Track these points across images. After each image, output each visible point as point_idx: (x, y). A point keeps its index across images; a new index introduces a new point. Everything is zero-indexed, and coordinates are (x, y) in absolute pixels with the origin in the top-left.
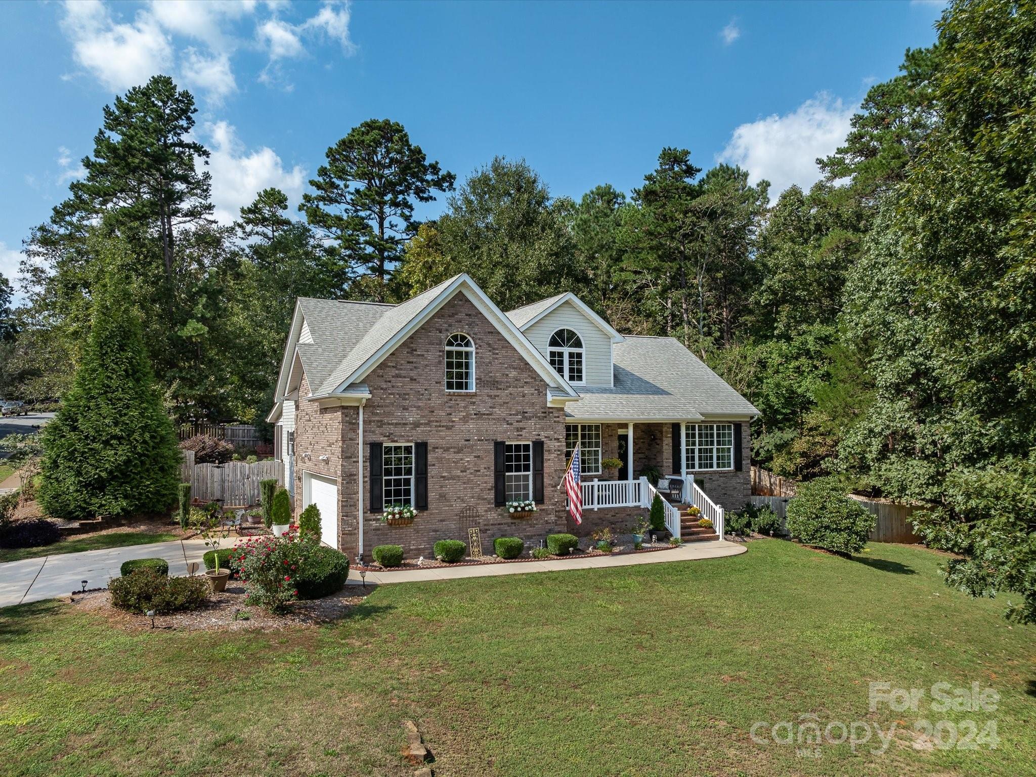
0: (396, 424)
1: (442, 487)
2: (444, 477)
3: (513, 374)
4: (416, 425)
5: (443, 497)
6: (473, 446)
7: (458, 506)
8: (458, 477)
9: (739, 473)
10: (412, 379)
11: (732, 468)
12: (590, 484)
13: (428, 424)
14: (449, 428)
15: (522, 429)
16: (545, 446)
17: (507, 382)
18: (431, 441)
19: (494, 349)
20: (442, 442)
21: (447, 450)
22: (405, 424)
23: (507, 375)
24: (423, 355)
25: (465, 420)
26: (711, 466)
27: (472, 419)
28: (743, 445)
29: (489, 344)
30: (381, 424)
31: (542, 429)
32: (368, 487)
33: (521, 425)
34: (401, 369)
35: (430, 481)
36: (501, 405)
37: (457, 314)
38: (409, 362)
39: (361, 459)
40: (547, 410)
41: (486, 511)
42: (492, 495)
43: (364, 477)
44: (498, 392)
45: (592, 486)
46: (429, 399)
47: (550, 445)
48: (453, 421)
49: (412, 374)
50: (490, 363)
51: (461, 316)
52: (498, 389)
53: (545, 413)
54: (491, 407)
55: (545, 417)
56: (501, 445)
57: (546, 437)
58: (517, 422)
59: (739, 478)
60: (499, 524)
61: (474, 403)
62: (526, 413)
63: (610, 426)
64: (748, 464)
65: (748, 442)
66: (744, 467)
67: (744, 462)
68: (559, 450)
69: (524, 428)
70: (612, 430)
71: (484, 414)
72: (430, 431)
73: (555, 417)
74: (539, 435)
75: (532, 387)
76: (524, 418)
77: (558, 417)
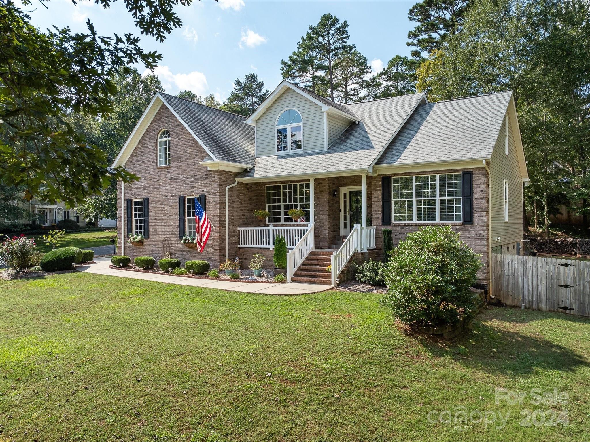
0: (137, 188)
1: (155, 225)
2: (156, 219)
3: (189, 150)
4: (144, 188)
5: (155, 230)
6: (168, 199)
7: (163, 237)
8: (162, 219)
9: (468, 227)
10: (143, 162)
11: (462, 221)
12: (267, 228)
13: (149, 187)
14: (158, 189)
15: (194, 187)
16: (207, 198)
17: (186, 156)
18: (150, 197)
19: (179, 136)
20: (155, 198)
21: (157, 203)
22: (140, 188)
23: (186, 152)
24: (147, 147)
25: (165, 183)
26: (434, 218)
27: (168, 183)
28: (475, 196)
29: (177, 133)
31: (205, 186)
32: (126, 225)
33: (193, 185)
34: (138, 157)
35: (150, 220)
36: (183, 172)
37: (161, 118)
38: (142, 152)
39: (123, 208)
40: (208, 173)
41: (175, 241)
42: (177, 232)
43: (125, 218)
44: (181, 164)
45: (269, 230)
46: (150, 173)
47: (210, 198)
48: (160, 185)
49: (143, 159)
50: (177, 145)
51: (164, 118)
52: (181, 161)
53: (207, 175)
54: (177, 174)
55: (207, 178)
56: (182, 199)
57: (207, 192)
58: (191, 182)
59: (469, 232)
60: (182, 251)
61: (169, 172)
62: (196, 176)
63: (321, 183)
64: (482, 216)
65: (482, 191)
66: (476, 220)
67: (476, 214)
68: (215, 201)
69: (195, 187)
70: (323, 186)
71: (174, 179)
72: (150, 191)
73: (213, 177)
74: (203, 191)
75: (199, 158)
76: (195, 179)
77: (214, 177)
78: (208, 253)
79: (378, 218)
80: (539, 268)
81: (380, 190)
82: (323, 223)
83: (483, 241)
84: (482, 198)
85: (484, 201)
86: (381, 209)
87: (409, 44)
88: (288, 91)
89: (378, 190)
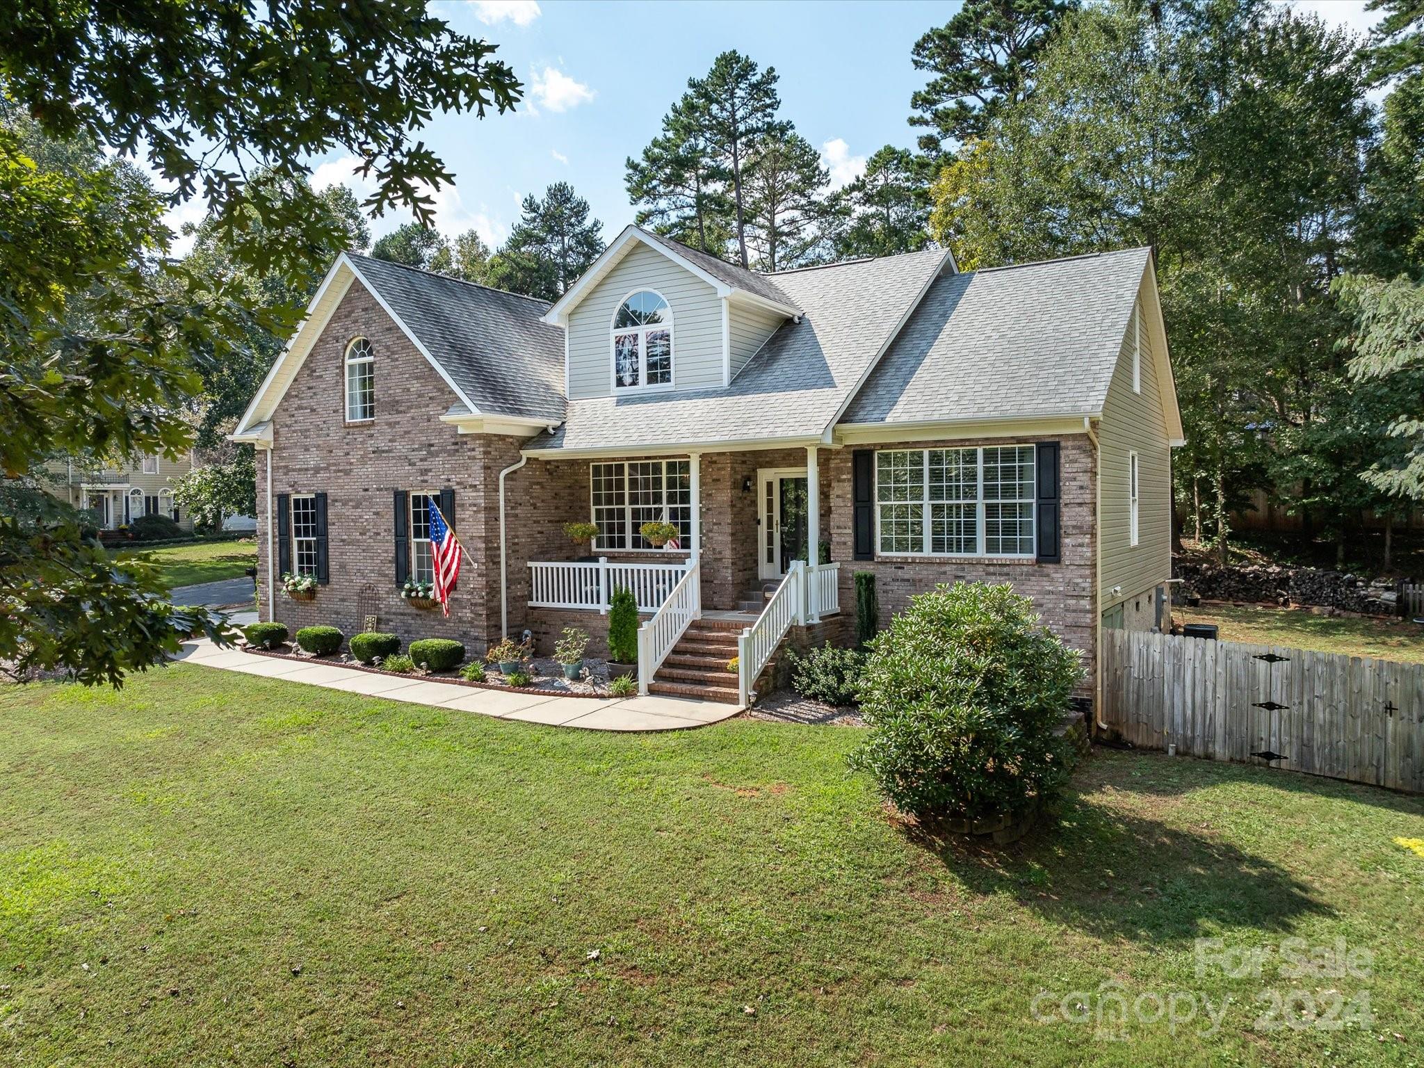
0: (300, 470)
1: (342, 554)
2: (343, 541)
3: (415, 386)
4: (317, 470)
5: (343, 566)
6: (371, 498)
7: (359, 582)
8: (358, 541)
9: (1049, 568)
10: (313, 410)
11: (1033, 556)
12: (593, 565)
13: (326, 469)
14: (347, 473)
15: (427, 471)
16: (457, 498)
17: (409, 401)
18: (331, 492)
19: (393, 353)
20: (341, 494)
21: (345, 504)
22: (307, 470)
23: (408, 390)
24: (321, 377)
25: (363, 460)
26: (970, 545)
27: (371, 459)
28: (1065, 498)
29: (387, 348)
30: (287, 470)
31: (453, 470)
32: (277, 552)
33: (426, 465)
34: (302, 399)
35: (331, 544)
36: (402, 437)
37: (353, 311)
38: (310, 388)
39: (269, 515)
40: (458, 440)
41: (388, 593)
42: (392, 572)
43: (274, 537)
44: (397, 418)
45: (597, 570)
46: (328, 435)
47: (464, 496)
48: (351, 464)
49: (313, 403)
50: (389, 374)
51: (358, 313)
52: (399, 412)
53: (456, 444)
54: (390, 441)
55: (457, 451)
56: (400, 497)
57: (458, 483)
58: (421, 460)
59: (1052, 580)
60: (402, 614)
61: (371, 436)
62: (432, 445)
63: (715, 462)
64: (1081, 545)
65: (1081, 488)
66: (1067, 554)
67: (1067, 541)
68: (475, 505)
69: (430, 470)
70: (719, 469)
71: (384, 451)
72: (329, 478)
73: (470, 450)
74: (449, 480)
75: (439, 404)
76: (429, 453)
77: (473, 450)
78: (460, 620)
79: (845, 543)
80: (1210, 663)
81: (849, 480)
82: (720, 553)
83: (1082, 602)
84: (1080, 504)
85: (1085, 511)
86: (850, 524)
87: (913, 122)
88: (640, 251)
89: (844, 481)
